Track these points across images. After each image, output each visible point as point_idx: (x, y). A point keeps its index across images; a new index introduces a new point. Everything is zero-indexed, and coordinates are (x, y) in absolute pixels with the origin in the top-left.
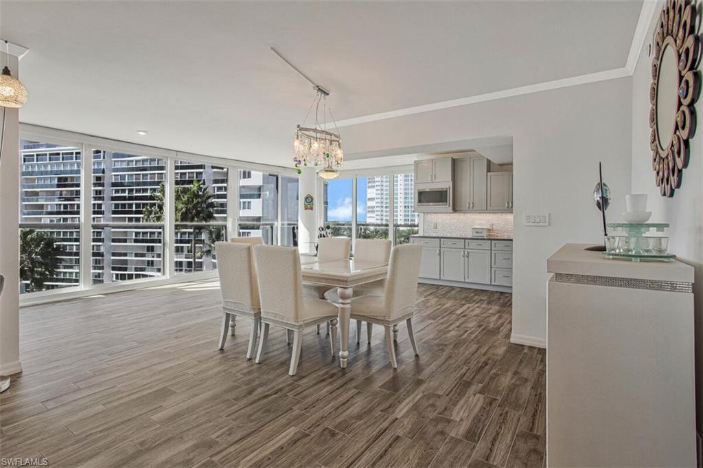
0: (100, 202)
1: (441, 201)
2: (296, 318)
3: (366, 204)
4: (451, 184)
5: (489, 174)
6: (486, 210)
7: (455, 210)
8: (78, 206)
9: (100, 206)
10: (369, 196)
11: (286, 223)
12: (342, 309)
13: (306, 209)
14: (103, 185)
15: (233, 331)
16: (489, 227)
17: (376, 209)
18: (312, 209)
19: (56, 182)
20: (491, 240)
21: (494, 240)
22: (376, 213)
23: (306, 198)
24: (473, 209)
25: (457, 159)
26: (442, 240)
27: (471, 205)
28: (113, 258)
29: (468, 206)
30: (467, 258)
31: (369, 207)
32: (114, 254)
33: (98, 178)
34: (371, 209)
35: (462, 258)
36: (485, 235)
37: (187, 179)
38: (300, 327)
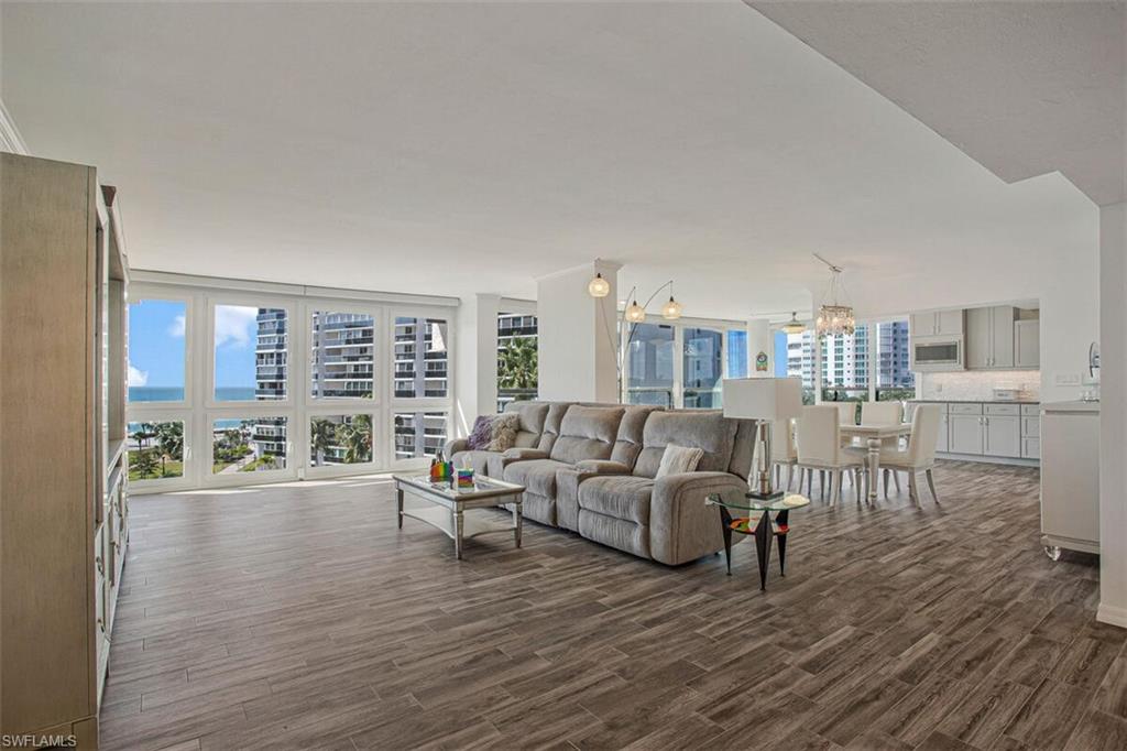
0: (411, 361)
1: (948, 358)
2: (835, 461)
3: (786, 354)
4: (961, 337)
5: (1017, 322)
6: (1013, 367)
7: (967, 367)
8: (371, 367)
9: (410, 366)
10: (790, 342)
13: (758, 370)
14: (414, 338)
16: (1017, 388)
17: (803, 362)
18: (765, 369)
19: (360, 336)
20: (1021, 403)
21: (1024, 403)
22: (804, 369)
23: (759, 357)
24: (993, 366)
25: (971, 310)
26: (951, 405)
27: (991, 362)
28: (426, 436)
29: (986, 362)
30: (985, 427)
31: (791, 360)
32: (427, 431)
33: (409, 330)
34: (793, 363)
35: (979, 426)
36: (1011, 397)
37: (522, 326)
38: (837, 469)
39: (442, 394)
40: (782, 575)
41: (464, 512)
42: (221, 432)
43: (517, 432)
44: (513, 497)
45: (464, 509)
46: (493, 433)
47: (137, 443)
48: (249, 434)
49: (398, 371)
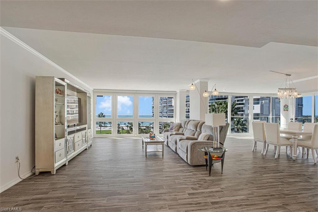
2: (278, 142)
11: (274, 117)
12: (294, 142)
13: (284, 111)
15: (256, 148)
18: (287, 110)
23: (285, 106)
38: (279, 145)
39: (172, 117)
40: (222, 173)
41: (147, 146)
42: (145, 126)
43: (180, 128)
44: (161, 143)
45: (147, 145)
46: (174, 127)
47: (127, 128)
48: (151, 127)
49: (187, 111)
